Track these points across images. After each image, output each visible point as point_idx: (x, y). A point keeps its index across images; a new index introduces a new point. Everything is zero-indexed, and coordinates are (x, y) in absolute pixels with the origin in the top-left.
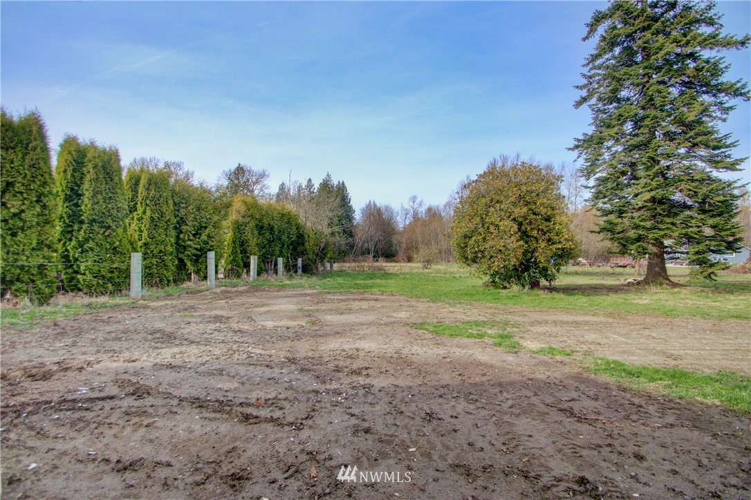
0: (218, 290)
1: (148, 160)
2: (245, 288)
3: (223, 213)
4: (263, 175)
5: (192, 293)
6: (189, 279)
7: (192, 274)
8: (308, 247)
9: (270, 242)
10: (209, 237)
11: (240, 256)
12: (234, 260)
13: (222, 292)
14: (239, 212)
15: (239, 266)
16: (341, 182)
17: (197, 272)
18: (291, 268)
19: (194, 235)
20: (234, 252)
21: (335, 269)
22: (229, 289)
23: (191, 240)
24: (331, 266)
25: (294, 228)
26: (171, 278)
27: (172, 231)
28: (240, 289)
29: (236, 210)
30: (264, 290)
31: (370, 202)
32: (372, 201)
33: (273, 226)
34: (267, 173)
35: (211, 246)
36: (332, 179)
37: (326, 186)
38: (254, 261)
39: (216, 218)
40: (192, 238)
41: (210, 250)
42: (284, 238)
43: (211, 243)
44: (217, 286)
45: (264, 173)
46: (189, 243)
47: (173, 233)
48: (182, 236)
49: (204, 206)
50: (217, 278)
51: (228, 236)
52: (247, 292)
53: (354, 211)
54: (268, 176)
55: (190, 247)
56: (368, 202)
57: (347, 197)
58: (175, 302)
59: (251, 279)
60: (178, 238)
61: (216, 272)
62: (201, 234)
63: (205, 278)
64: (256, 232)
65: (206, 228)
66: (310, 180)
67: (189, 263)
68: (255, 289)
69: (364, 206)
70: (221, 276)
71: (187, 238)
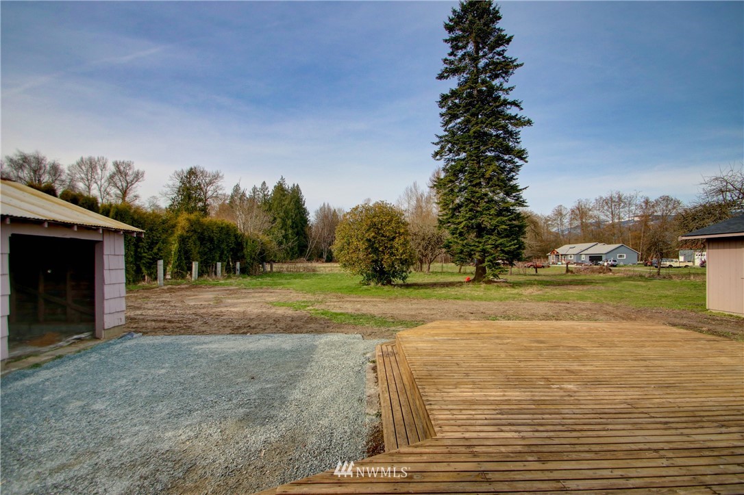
0: (166, 288)
1: (96, 159)
2: (186, 286)
3: (170, 232)
4: (216, 177)
5: (146, 289)
6: (144, 280)
7: (146, 277)
8: (246, 253)
9: (210, 250)
10: (159, 249)
11: (184, 262)
12: (179, 265)
13: (168, 289)
14: (183, 228)
15: (182, 270)
16: (296, 185)
17: (150, 275)
18: (229, 270)
19: (148, 249)
20: (179, 259)
21: (274, 270)
22: (174, 287)
23: (145, 253)
24: (271, 268)
25: (233, 238)
26: (131, 279)
27: (132, 246)
28: (183, 286)
29: (181, 226)
30: (201, 287)
31: (324, 205)
32: (326, 204)
33: (213, 238)
34: (221, 175)
35: (161, 256)
36: (286, 182)
37: (280, 188)
38: (195, 266)
39: (164, 236)
40: (146, 251)
41: (159, 259)
42: (224, 246)
43: (160, 254)
44: (165, 285)
45: (218, 175)
46: (144, 254)
47: (133, 248)
48: (139, 250)
49: (155, 228)
50: (165, 279)
51: (175, 247)
52: (187, 288)
53: (309, 214)
54: (222, 177)
55: (145, 257)
56: (322, 205)
57: (302, 199)
58: (136, 294)
59: (193, 279)
60: (136, 251)
61: (165, 275)
62: (153, 248)
63: (156, 279)
64: (198, 243)
65: (157, 243)
66: (264, 183)
67: (143, 269)
68: (194, 286)
69: (318, 208)
70: (168, 277)
71: (142, 251)
